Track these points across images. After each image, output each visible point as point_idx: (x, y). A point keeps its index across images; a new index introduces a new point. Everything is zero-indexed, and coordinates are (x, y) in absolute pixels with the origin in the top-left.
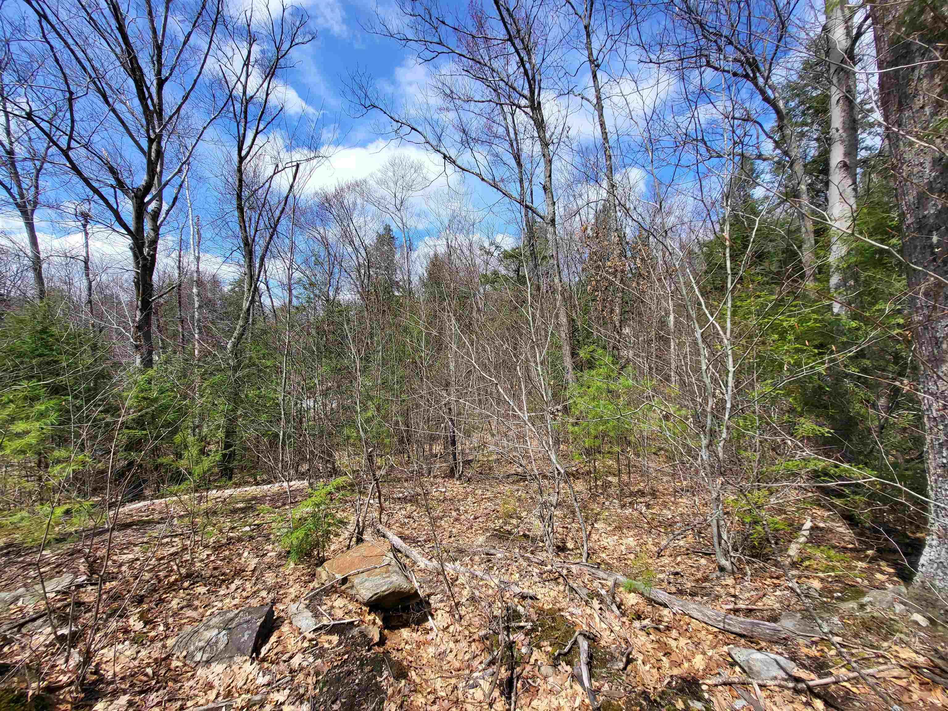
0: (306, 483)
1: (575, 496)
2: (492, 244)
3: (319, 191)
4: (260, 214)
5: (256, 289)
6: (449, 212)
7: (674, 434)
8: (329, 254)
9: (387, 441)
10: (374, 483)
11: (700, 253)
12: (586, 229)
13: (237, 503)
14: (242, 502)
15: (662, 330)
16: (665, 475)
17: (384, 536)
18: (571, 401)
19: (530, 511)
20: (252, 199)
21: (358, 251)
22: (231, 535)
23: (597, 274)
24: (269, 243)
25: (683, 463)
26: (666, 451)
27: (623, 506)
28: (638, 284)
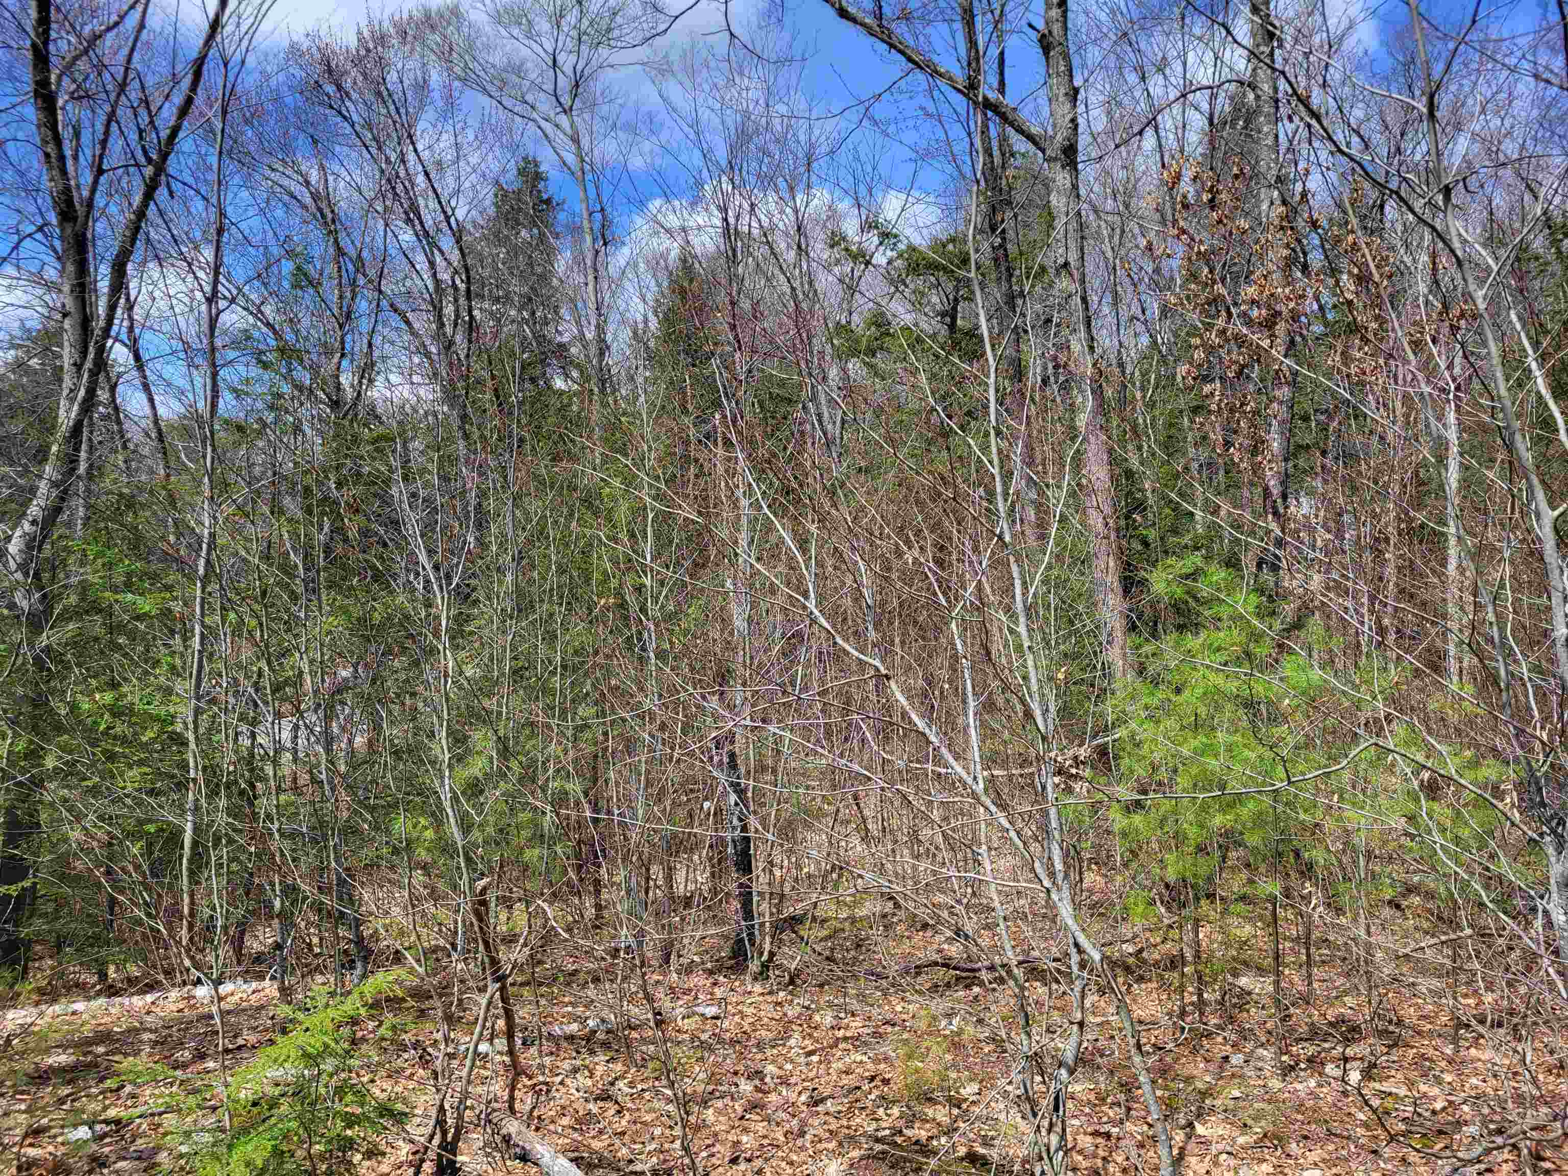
0: (270, 988)
1: (1136, 1034)
2: (869, 225)
3: (305, 44)
4: (111, 117)
5: (101, 364)
6: (732, 119)
7: (1457, 840)
8: (340, 252)
9: (532, 855)
10: (493, 987)
11: (1551, 255)
12: (1178, 177)
13: (47, 1051)
14: (62, 1047)
15: (1419, 507)
16: (1424, 972)
17: (524, 1158)
18: (1121, 733)
19: (986, 1082)
20: (82, 65)
21: (433, 245)
22: (32, 1152)
23: (1209, 327)
24: (141, 214)
25: (1483, 934)
26: (1430, 895)
27: (1288, 1071)
28: (1346, 358)
